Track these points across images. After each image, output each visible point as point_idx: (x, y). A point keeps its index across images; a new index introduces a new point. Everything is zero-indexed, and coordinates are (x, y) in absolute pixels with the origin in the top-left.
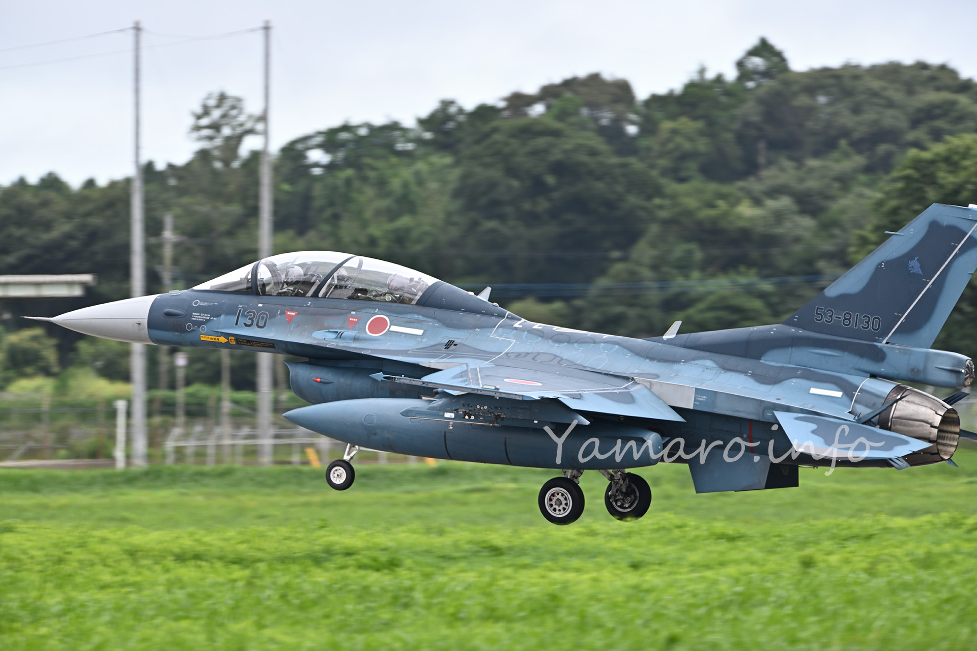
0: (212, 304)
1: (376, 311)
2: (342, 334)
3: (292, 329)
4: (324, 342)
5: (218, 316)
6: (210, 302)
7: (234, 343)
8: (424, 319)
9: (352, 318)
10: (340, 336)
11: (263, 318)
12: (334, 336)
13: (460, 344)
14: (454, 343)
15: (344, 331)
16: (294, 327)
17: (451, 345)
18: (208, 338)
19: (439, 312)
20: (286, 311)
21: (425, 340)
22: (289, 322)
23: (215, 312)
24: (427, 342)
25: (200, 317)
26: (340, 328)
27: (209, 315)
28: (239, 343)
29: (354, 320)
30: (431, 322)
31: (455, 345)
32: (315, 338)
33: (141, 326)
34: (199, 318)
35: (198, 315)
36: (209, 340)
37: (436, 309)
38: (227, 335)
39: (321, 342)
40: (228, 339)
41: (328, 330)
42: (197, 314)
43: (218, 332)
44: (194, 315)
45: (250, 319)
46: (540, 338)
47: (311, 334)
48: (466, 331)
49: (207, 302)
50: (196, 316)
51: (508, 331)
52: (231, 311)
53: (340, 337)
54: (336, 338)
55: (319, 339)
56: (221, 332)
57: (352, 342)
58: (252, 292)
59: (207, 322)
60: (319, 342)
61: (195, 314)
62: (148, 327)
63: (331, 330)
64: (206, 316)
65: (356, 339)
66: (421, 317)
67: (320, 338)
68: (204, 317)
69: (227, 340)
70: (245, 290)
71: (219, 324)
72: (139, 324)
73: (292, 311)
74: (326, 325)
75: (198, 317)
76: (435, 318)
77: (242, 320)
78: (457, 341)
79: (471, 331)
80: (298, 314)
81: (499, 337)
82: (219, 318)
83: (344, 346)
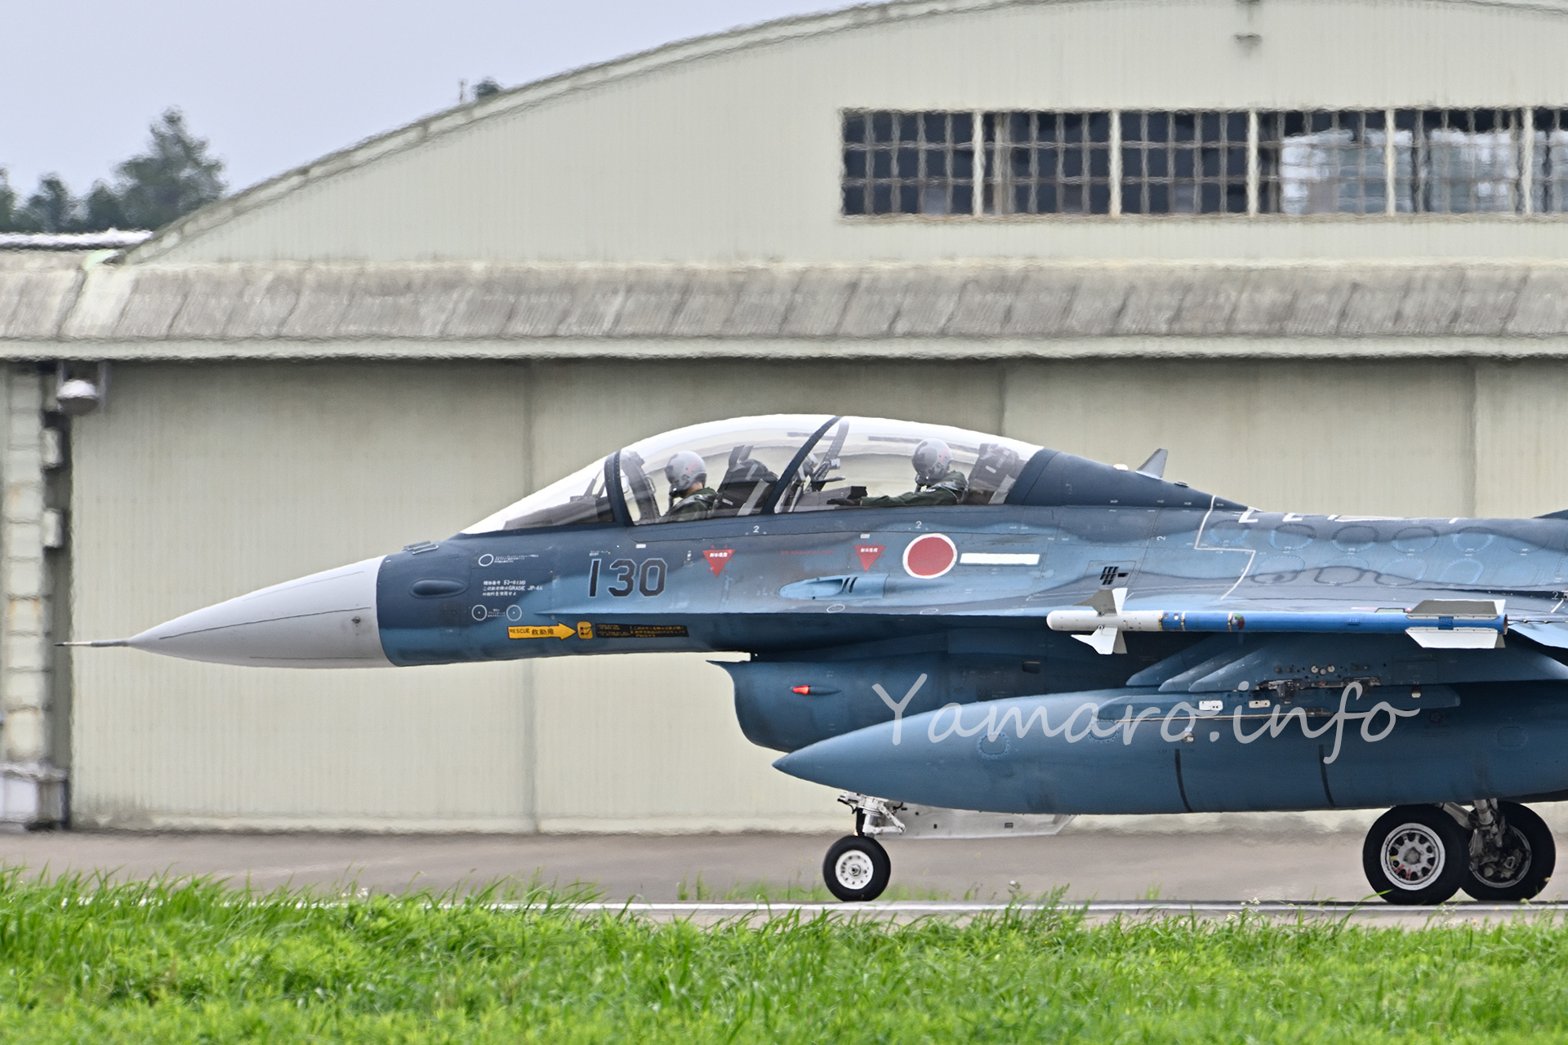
0: (523, 557)
1: (918, 527)
2: (853, 582)
3: (726, 587)
4: (814, 604)
5: (546, 580)
6: (517, 555)
7: (590, 636)
8: (1034, 530)
9: (865, 547)
10: (847, 587)
11: (653, 573)
12: (832, 590)
13: (1133, 571)
14: (1119, 571)
15: (854, 576)
16: (730, 582)
17: (1112, 576)
18: (527, 631)
19: (1063, 514)
20: (705, 552)
21: (1049, 573)
22: (717, 573)
23: (539, 573)
24: (1054, 577)
25: (502, 588)
26: (842, 572)
27: (523, 582)
28: (602, 633)
29: (871, 550)
30: (1051, 535)
31: (1122, 575)
32: (790, 600)
33: (362, 625)
34: (500, 591)
35: (496, 585)
36: (530, 635)
37: (1054, 509)
38: (571, 620)
39: (806, 604)
40: (575, 628)
41: (815, 580)
42: (494, 583)
43: (549, 615)
44: (488, 586)
45: (622, 578)
46: (1310, 540)
47: (777, 593)
48: (1135, 544)
49: (511, 555)
50: (492, 588)
51: (1231, 533)
52: (574, 567)
53: (850, 591)
54: (840, 593)
55: (797, 601)
56: (556, 615)
57: (880, 596)
58: (614, 520)
59: (519, 597)
60: (801, 605)
61: (490, 583)
62: (380, 626)
63: (822, 579)
64: (516, 585)
65: (887, 590)
66: (1024, 529)
67: (801, 597)
68: (513, 588)
69: (572, 632)
70: (597, 520)
71: (550, 598)
72: (357, 621)
73: (720, 548)
74: (807, 568)
75: (498, 588)
76: (1058, 527)
77: (603, 584)
78: (1122, 568)
79: (1147, 543)
80: (734, 553)
81: (1216, 546)
82: (547, 586)
83: (865, 607)
